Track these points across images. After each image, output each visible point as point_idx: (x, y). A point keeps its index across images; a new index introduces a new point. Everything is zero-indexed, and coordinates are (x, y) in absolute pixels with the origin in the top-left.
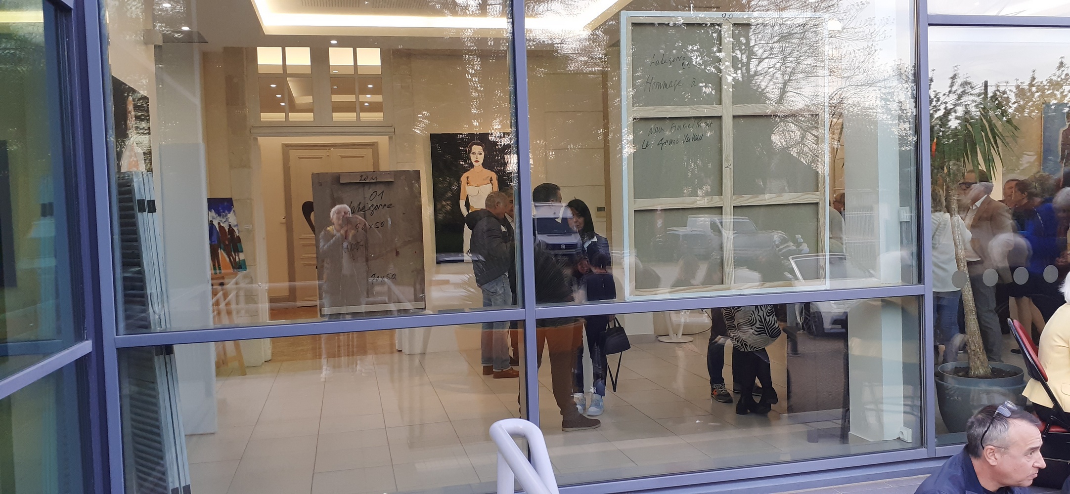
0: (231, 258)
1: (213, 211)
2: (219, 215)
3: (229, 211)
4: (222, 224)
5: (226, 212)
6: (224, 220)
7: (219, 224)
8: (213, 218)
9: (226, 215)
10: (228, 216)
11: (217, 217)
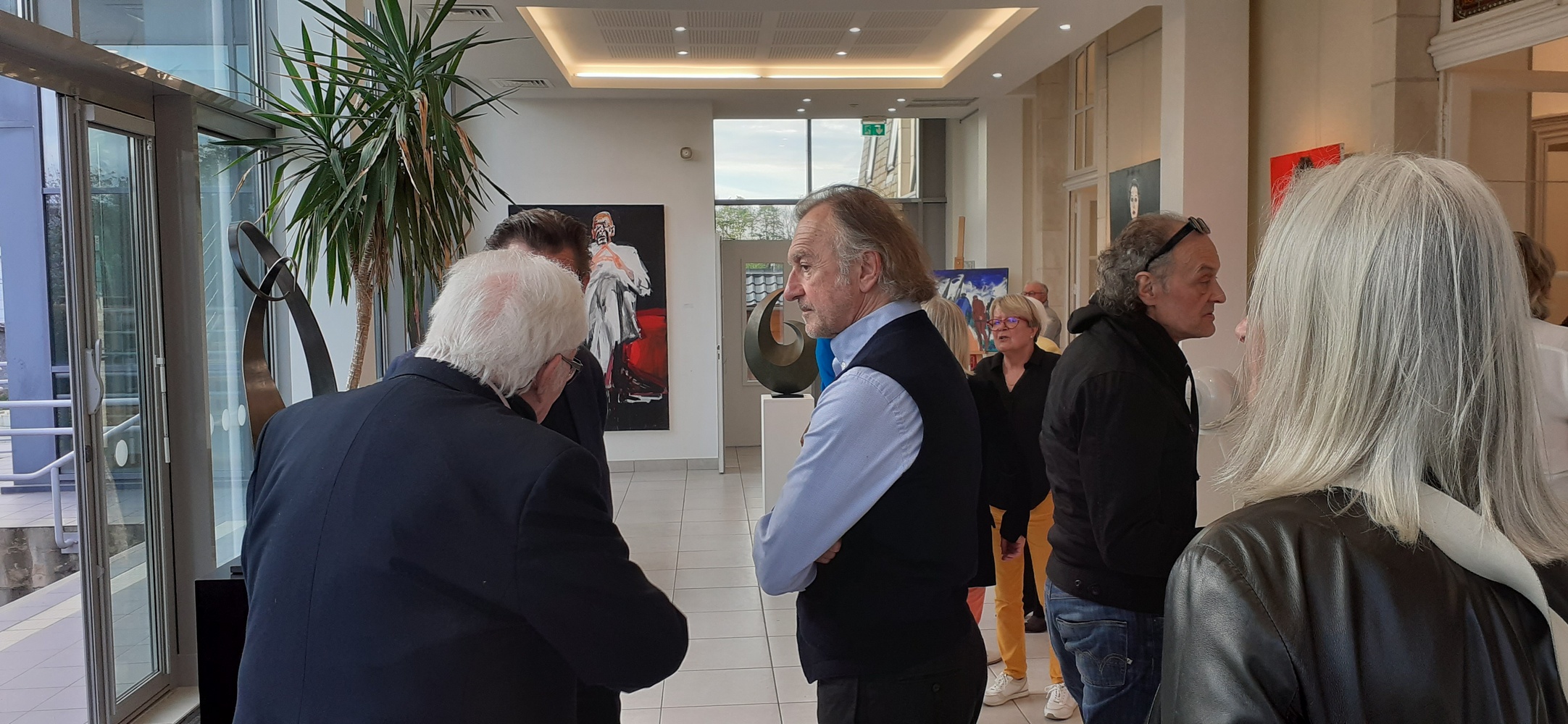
0: (982, 336)
1: (970, 283)
2: (979, 286)
3: (997, 283)
4: (979, 298)
5: (992, 284)
6: (985, 293)
7: (975, 297)
8: (968, 291)
9: (991, 287)
10: (993, 289)
11: (973, 291)
